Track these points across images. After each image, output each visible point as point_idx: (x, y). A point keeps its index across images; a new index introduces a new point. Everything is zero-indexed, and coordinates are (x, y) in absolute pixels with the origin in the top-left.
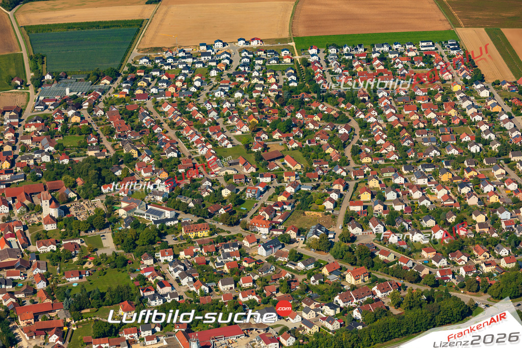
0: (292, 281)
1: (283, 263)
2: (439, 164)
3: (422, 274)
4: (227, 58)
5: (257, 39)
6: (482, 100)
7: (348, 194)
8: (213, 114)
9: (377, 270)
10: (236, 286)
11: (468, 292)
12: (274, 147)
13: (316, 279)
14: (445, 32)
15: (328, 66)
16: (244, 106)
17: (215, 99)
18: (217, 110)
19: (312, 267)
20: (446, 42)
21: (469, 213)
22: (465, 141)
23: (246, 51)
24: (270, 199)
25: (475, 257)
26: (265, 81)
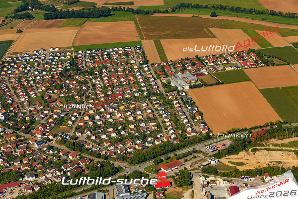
0: (45, 160)
1: (44, 151)
2: (121, 102)
3: (102, 154)
4: (43, 56)
5: (58, 47)
6: (145, 72)
7: (80, 117)
8: (32, 82)
9: (83, 153)
10: (21, 163)
11: (120, 161)
12: (54, 96)
13: (56, 158)
14: (137, 42)
15: (85, 59)
16: (46, 78)
17: (34, 75)
18: (34, 80)
19: (56, 152)
20: (136, 46)
21: (128, 124)
22: (134, 91)
23: (52, 53)
24: (46, 121)
25: (126, 145)
26: (57, 66)
